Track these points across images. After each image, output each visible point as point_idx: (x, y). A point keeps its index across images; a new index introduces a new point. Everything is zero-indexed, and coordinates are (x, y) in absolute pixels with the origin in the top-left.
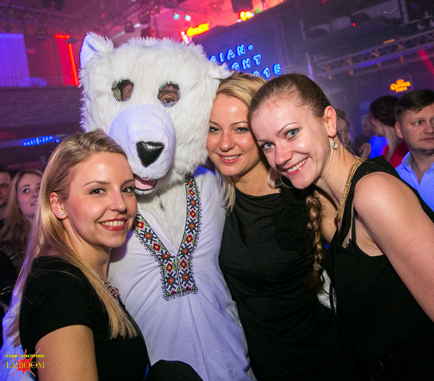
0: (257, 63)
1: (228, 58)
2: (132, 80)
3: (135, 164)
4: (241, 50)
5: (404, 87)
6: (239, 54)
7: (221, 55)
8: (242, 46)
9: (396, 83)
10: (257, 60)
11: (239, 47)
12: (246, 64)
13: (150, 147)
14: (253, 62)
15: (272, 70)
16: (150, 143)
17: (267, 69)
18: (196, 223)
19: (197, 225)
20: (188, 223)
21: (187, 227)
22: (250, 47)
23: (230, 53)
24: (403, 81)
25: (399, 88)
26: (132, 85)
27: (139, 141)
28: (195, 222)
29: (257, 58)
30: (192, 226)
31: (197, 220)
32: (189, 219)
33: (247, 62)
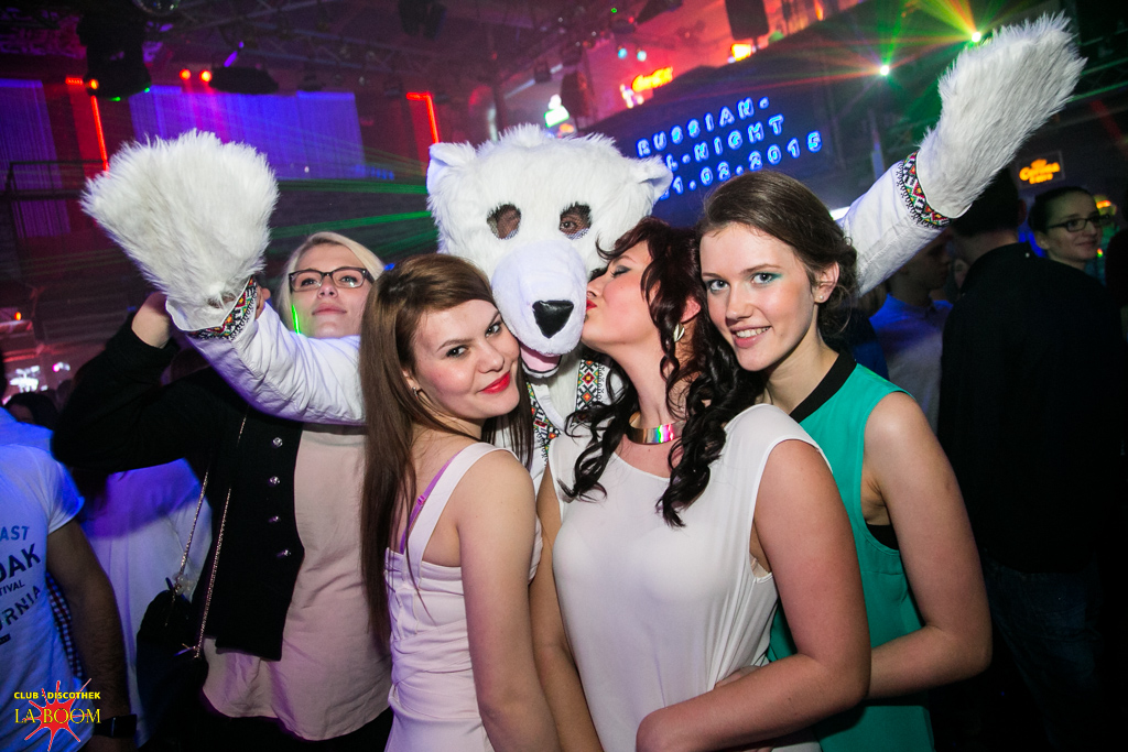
0: (776, 131)
1: (722, 123)
2: (518, 206)
3: (532, 334)
4: (745, 108)
5: (1046, 174)
6: (741, 115)
7: (708, 118)
8: (748, 101)
9: (1030, 167)
10: (775, 126)
11: (741, 104)
12: (754, 134)
13: (555, 308)
14: (767, 129)
15: (803, 145)
16: (552, 303)
17: (794, 141)
18: (594, 391)
19: (595, 394)
20: (580, 394)
21: (579, 400)
22: (764, 103)
23: (725, 113)
24: (1044, 162)
25: (1035, 176)
26: (518, 214)
27: (537, 300)
28: (591, 390)
29: (777, 122)
30: (587, 397)
31: (595, 386)
32: (581, 387)
33: (756, 130)
